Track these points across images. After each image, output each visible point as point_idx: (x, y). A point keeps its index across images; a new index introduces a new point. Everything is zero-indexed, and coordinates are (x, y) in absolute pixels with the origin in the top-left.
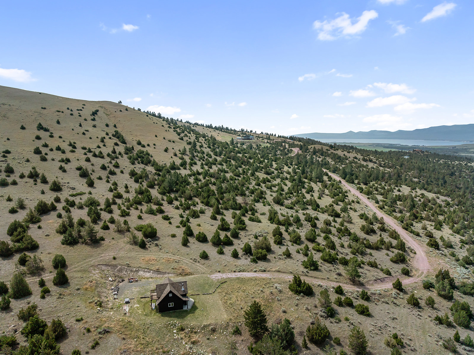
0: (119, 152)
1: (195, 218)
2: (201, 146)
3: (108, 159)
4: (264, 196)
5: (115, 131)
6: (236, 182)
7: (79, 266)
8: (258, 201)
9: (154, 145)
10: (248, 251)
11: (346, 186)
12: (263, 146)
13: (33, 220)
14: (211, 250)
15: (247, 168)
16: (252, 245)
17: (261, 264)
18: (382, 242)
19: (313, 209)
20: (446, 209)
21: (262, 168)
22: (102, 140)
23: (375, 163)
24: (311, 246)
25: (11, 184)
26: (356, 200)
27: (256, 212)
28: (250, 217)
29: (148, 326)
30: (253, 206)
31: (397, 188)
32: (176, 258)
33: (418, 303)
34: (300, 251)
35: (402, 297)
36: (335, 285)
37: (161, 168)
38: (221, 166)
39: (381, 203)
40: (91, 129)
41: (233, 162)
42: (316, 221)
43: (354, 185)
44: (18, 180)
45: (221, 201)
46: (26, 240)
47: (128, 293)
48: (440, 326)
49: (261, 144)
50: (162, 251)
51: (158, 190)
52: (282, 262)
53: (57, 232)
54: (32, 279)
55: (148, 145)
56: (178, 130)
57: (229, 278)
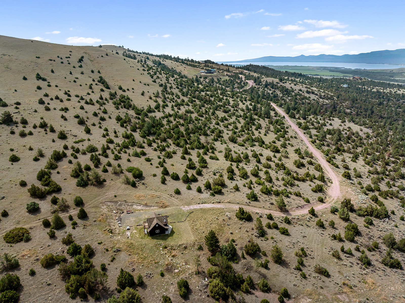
0: (106, 98)
1: (170, 158)
2: (171, 88)
3: (97, 106)
4: (221, 135)
5: (100, 77)
6: (200, 122)
7: (92, 203)
8: (216, 140)
9: (133, 89)
10: (208, 187)
11: (289, 122)
12: (223, 80)
13: (52, 166)
14: (182, 187)
15: (209, 107)
16: (211, 181)
17: (218, 197)
18: (308, 175)
19: (259, 145)
20: (365, 142)
21: (221, 106)
22: (91, 88)
23: (317, 95)
24: (254, 179)
25: (28, 134)
26: (295, 135)
27: (216, 150)
28: (210, 156)
29: (144, 246)
30: (213, 145)
31: (330, 122)
32: (158, 194)
33: (323, 225)
34: (246, 184)
35: (313, 220)
36: (268, 212)
37: (140, 112)
38: (188, 107)
39: (314, 137)
40: (79, 76)
41: (198, 102)
42: (260, 157)
43: (295, 120)
44: (33, 130)
45: (188, 141)
46: (53, 185)
47: (128, 222)
48: (334, 241)
49: (221, 77)
50: (147, 188)
51: (139, 133)
52: (232, 194)
53: (72, 176)
54: (63, 215)
55: (128, 90)
56: (151, 71)
57: (195, 209)
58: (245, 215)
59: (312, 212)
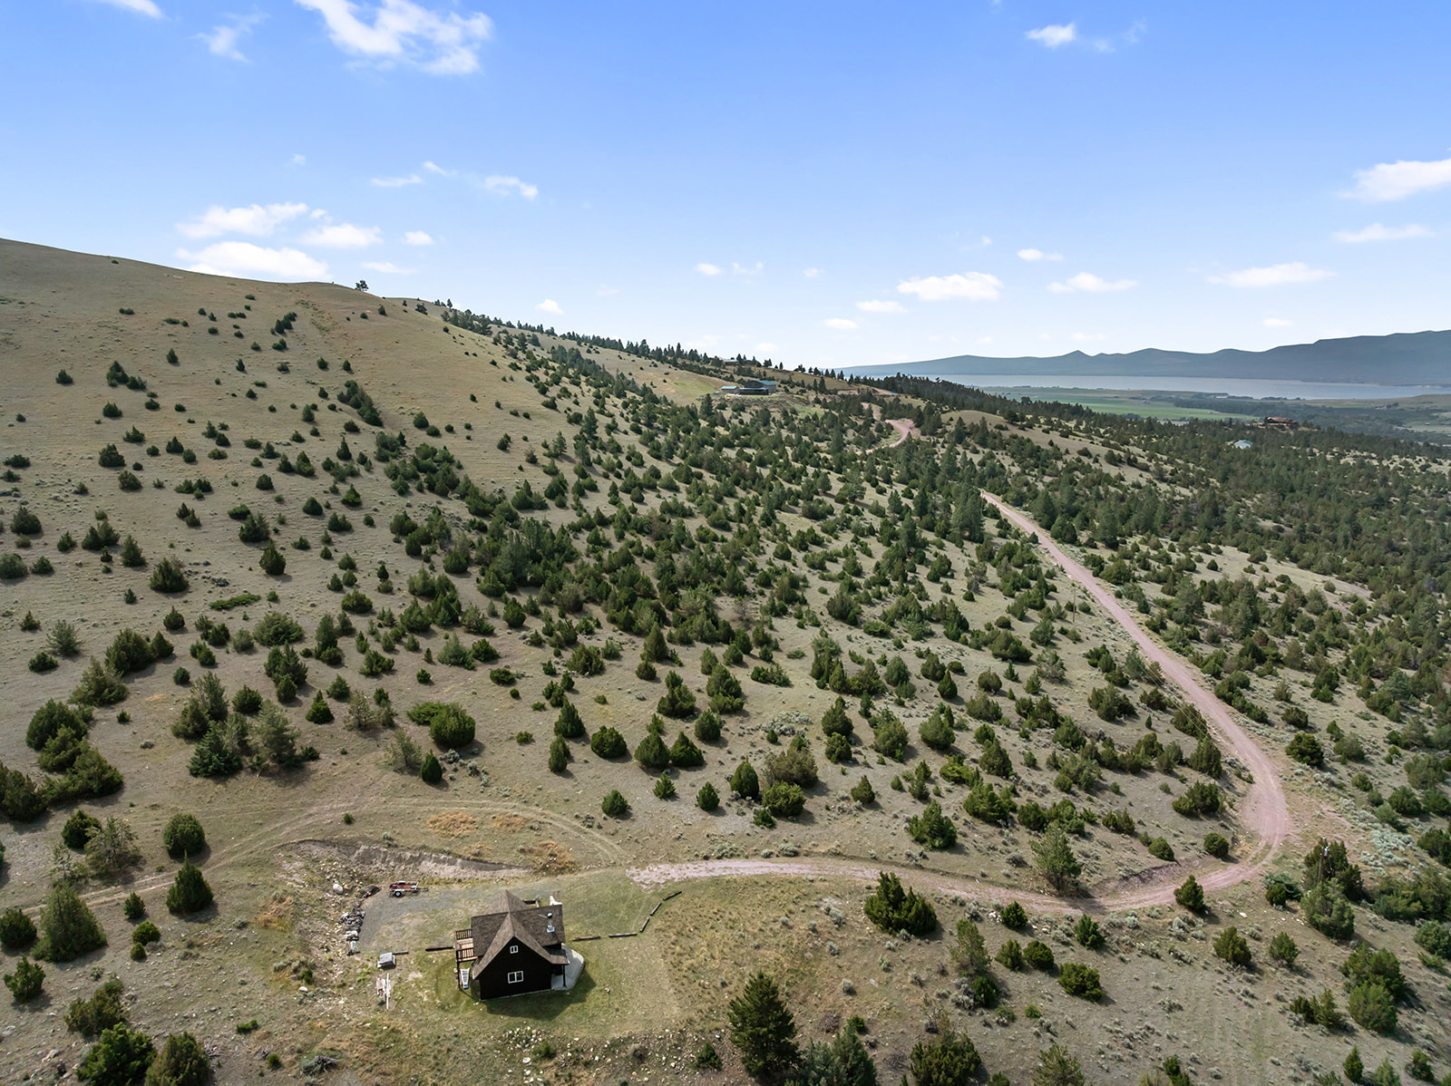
0: (361, 454)
1: (591, 675)
2: (612, 428)
3: (327, 480)
4: (799, 593)
5: (348, 385)
6: (718, 546)
7: (243, 847)
8: (781, 613)
9: (468, 427)
10: (747, 787)
11: (1053, 553)
12: (801, 416)
13: (103, 694)
14: (637, 786)
15: (750, 496)
16: (759, 766)
17: (788, 831)
18: (1152, 747)
19: (946, 634)
20: (1352, 629)
21: (798, 495)
22: (309, 417)
23: (1146, 469)
24: (937, 763)
25: (34, 572)
26: (1081, 601)
27: (777, 648)
28: (756, 669)
29: (448, 1045)
30: (767, 631)
31: (1207, 558)
32: (532, 813)
33: (1248, 955)
34: (903, 781)
35: (1199, 933)
36: (1004, 897)
37: (488, 507)
38: (671, 494)
39: (1156, 611)
40: (272, 378)
41: (709, 479)
42: (954, 677)
43: (1077, 550)
44: (54, 558)
45: (669, 614)
46: (85, 767)
47: (389, 933)
48: (1309, 1029)
49: (797, 407)
50: (489, 790)
51: (478, 581)
52: (848, 821)
53: (177, 735)
54: (107, 895)
55: (450, 429)
56: (540, 373)
57: (688, 880)
58: (909, 910)
59: (1192, 899)
